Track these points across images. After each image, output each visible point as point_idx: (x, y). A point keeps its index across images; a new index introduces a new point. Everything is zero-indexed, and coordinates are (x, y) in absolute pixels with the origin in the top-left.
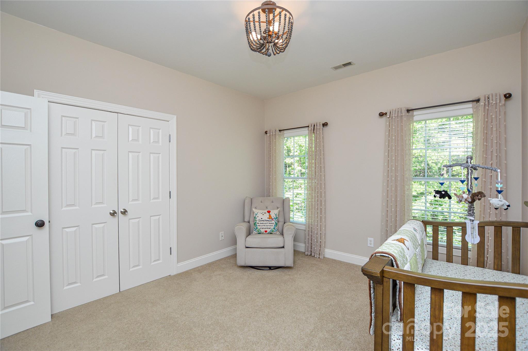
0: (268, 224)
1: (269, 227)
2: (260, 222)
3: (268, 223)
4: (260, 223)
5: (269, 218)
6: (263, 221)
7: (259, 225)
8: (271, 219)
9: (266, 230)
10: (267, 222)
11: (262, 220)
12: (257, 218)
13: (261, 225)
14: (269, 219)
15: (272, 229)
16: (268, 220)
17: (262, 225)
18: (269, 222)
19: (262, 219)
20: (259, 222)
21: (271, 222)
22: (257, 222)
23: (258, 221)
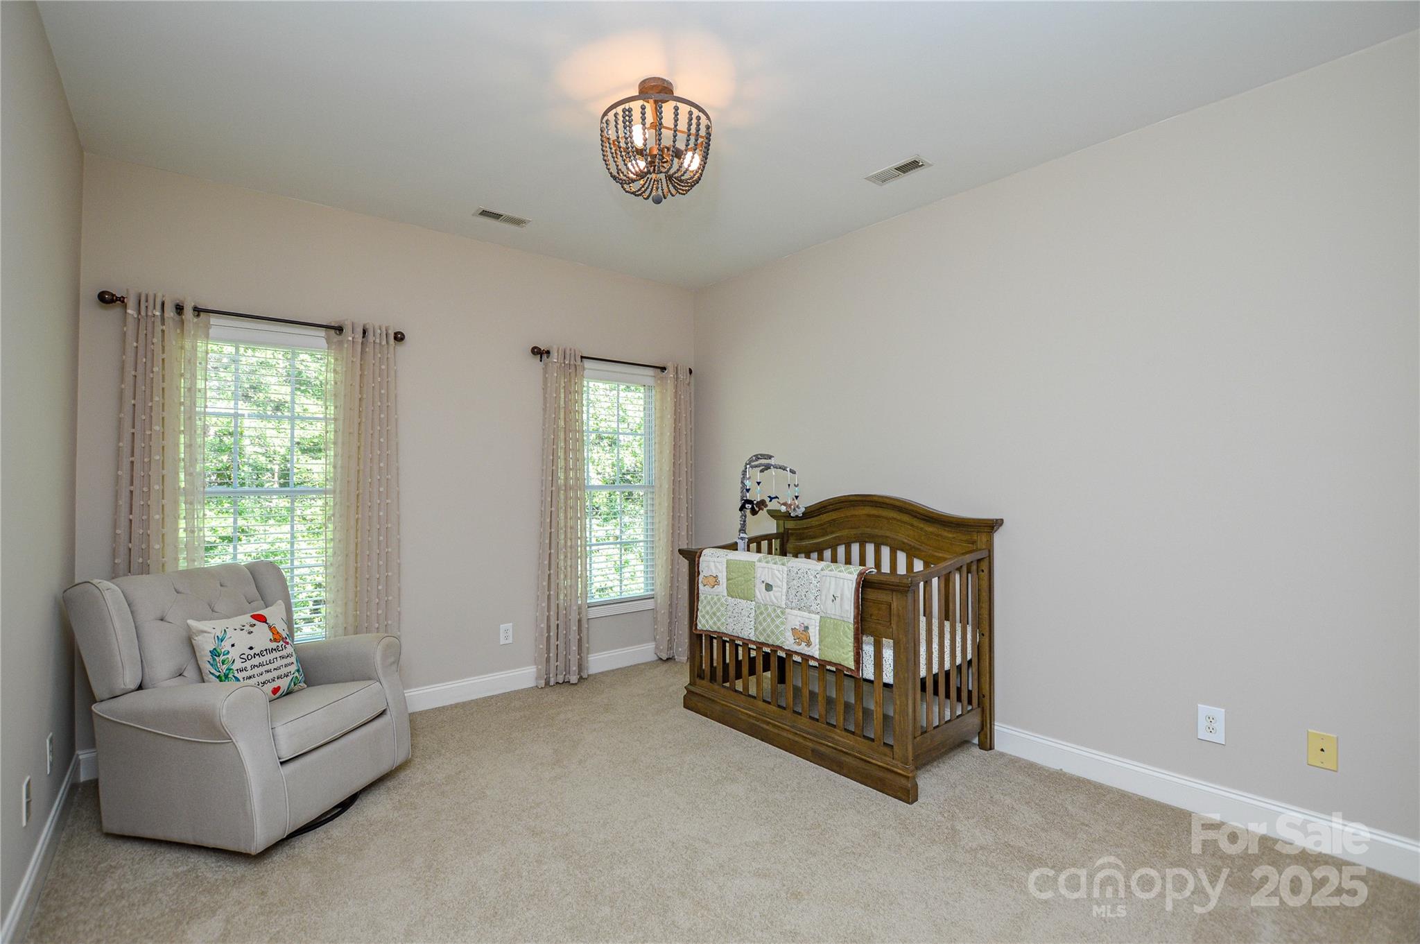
0: (280, 662)
1: (284, 671)
2: (248, 664)
3: (279, 659)
4: (249, 668)
5: (275, 640)
6: (260, 654)
7: (250, 673)
8: (281, 643)
9: (275, 685)
10: (275, 654)
11: (252, 652)
12: (232, 650)
13: (256, 671)
14: (277, 644)
15: (295, 675)
16: (274, 645)
17: (262, 669)
18: (277, 654)
19: (251, 648)
20: (244, 665)
21: (284, 653)
22: (235, 667)
23: (238, 661)
